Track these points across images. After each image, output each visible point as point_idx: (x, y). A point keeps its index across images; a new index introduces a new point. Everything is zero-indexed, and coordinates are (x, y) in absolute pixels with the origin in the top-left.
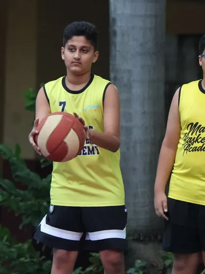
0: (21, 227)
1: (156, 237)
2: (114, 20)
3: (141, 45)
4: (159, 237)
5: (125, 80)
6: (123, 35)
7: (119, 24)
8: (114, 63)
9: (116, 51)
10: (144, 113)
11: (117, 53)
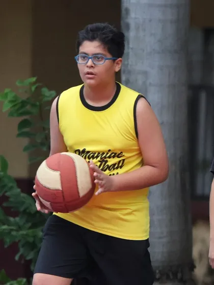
0: (17, 258)
1: (175, 275)
2: (127, 11)
3: (159, 41)
4: (179, 275)
5: (140, 82)
6: (137, 29)
7: (132, 15)
8: (126, 63)
9: (128, 48)
10: (162, 123)
11: (130, 50)
